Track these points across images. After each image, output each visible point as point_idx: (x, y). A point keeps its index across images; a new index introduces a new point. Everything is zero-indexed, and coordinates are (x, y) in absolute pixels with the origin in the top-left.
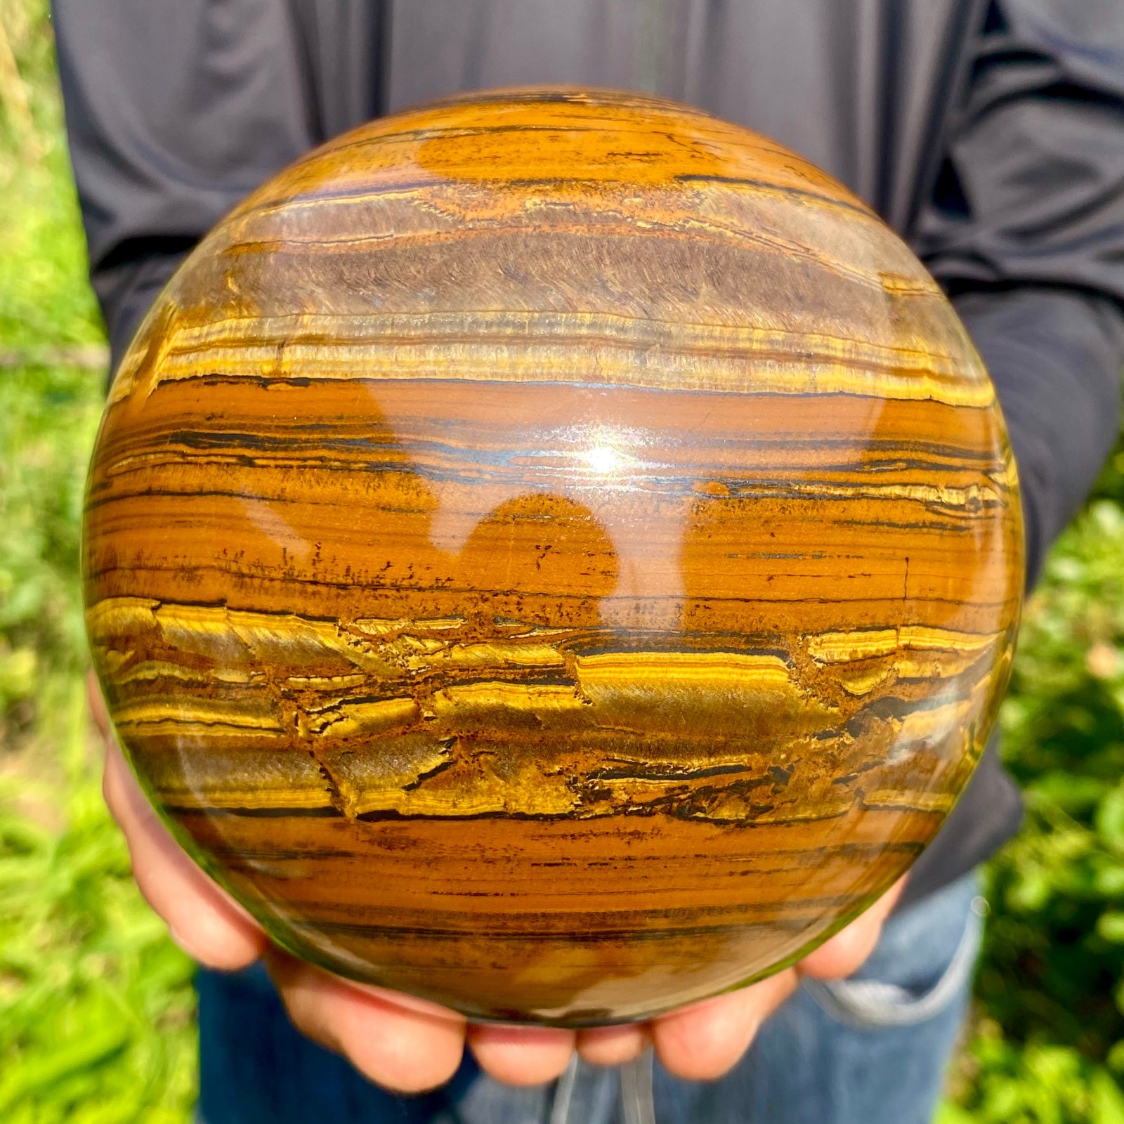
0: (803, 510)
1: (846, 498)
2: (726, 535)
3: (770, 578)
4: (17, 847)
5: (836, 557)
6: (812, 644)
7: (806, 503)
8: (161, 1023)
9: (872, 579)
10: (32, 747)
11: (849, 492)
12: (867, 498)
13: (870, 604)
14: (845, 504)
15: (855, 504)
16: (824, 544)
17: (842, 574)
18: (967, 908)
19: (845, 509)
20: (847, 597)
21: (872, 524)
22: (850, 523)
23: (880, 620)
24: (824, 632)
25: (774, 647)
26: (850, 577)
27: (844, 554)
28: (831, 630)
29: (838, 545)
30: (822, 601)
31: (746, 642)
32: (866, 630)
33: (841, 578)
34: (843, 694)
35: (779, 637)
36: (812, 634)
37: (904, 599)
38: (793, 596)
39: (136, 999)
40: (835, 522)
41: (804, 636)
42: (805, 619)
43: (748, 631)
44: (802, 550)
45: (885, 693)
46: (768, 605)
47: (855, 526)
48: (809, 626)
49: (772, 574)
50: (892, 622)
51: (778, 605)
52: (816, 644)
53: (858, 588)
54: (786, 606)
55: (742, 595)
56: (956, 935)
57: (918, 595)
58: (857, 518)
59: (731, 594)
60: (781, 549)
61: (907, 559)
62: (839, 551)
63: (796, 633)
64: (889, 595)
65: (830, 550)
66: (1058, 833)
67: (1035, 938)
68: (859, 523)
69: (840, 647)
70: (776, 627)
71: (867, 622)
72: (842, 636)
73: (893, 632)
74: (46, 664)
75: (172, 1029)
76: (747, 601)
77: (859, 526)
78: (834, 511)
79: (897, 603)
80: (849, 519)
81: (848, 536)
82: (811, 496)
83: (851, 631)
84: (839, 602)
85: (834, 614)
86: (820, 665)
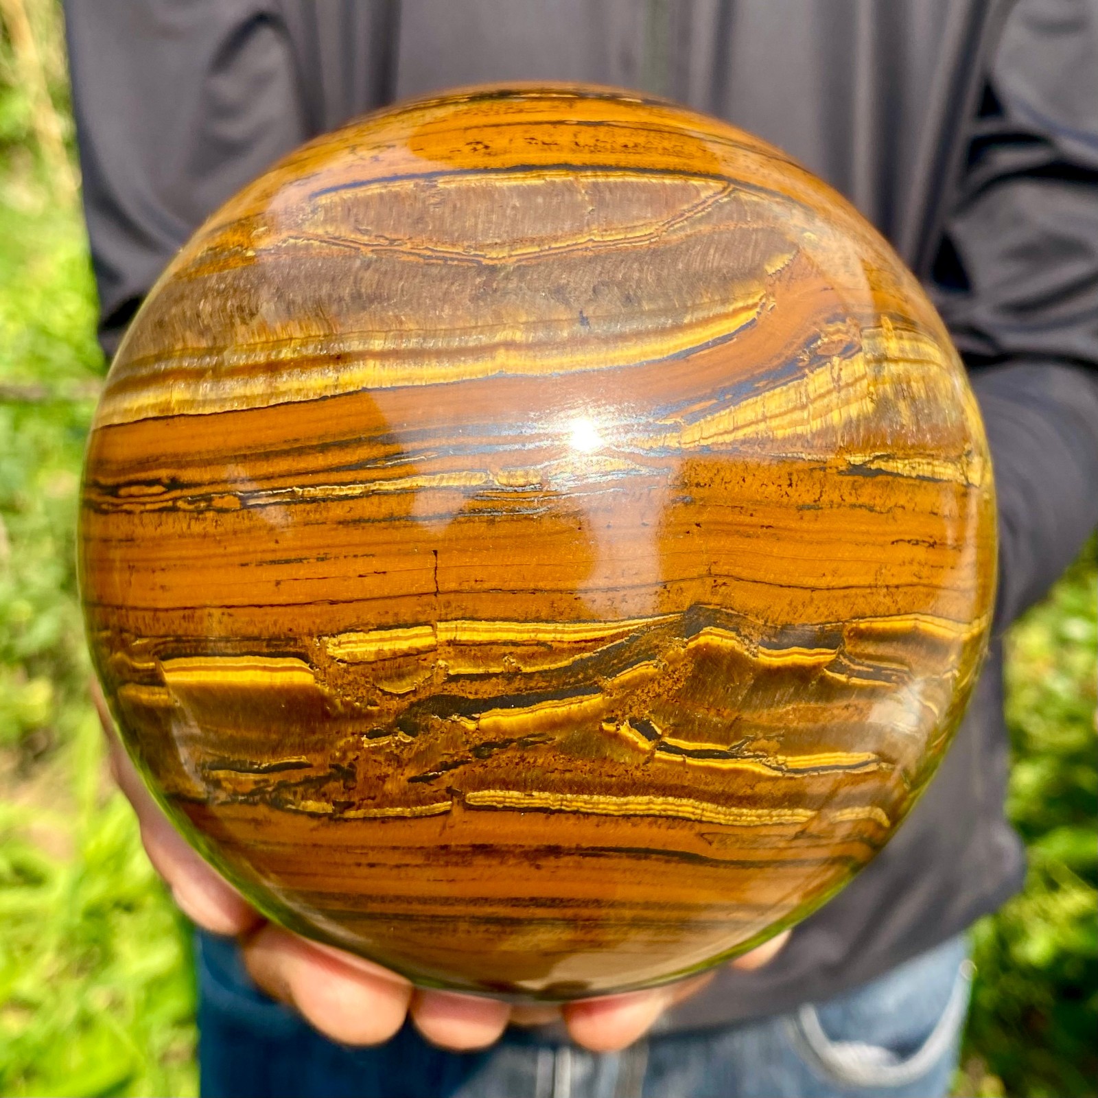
0: (305, 515)
1: (353, 498)
2: (237, 545)
3: (278, 583)
4: (28, 877)
5: (342, 558)
6: (330, 645)
7: (308, 507)
8: (165, 1058)
9: (387, 577)
10: (45, 775)
11: (358, 490)
12: (379, 494)
13: (388, 602)
14: (351, 503)
15: (364, 502)
16: (328, 546)
17: (351, 574)
18: (954, 970)
19: (351, 509)
20: (360, 597)
21: (384, 520)
22: (357, 522)
23: (408, 618)
24: (340, 633)
25: (292, 650)
26: (360, 576)
27: (352, 554)
28: (346, 630)
29: (344, 546)
30: (332, 603)
31: (268, 646)
32: (390, 628)
33: (350, 577)
34: (380, 693)
35: (295, 640)
36: (326, 635)
37: (435, 594)
38: (301, 599)
39: (141, 1035)
40: (340, 523)
41: (319, 637)
42: (318, 621)
43: (266, 635)
44: (305, 554)
45: (435, 690)
46: (280, 609)
47: (363, 524)
48: (321, 628)
49: (279, 579)
50: (422, 618)
51: (289, 609)
52: (335, 645)
53: (373, 586)
54: (296, 610)
55: (256, 602)
56: (942, 1000)
57: (456, 589)
58: (366, 515)
59: (246, 601)
60: (285, 556)
61: (435, 552)
62: (344, 551)
63: (311, 635)
64: (414, 590)
65: (335, 551)
66: (1065, 892)
67: (1041, 995)
68: (368, 521)
69: (363, 646)
70: (291, 630)
71: (390, 620)
72: (361, 635)
73: (428, 629)
74: (62, 693)
75: (174, 1065)
76: (260, 606)
77: (369, 524)
78: (338, 511)
79: (425, 599)
80: (357, 518)
81: (356, 535)
82: (314, 500)
83: (370, 630)
84: (351, 602)
85: (348, 615)
86: (343, 665)
